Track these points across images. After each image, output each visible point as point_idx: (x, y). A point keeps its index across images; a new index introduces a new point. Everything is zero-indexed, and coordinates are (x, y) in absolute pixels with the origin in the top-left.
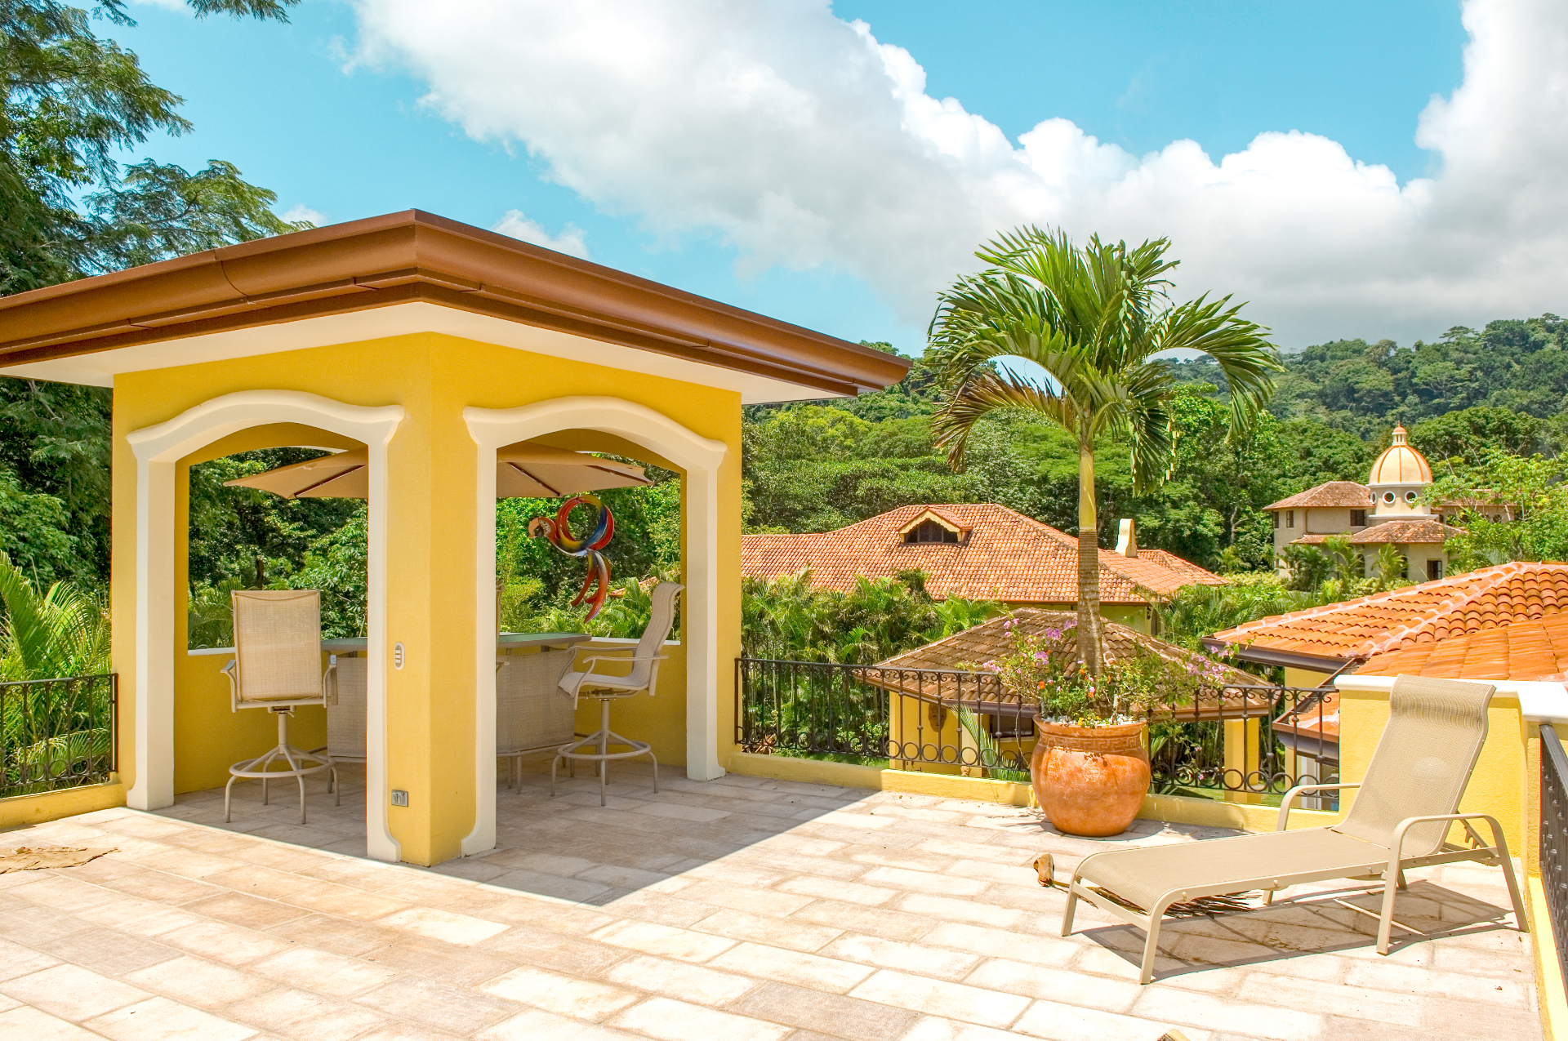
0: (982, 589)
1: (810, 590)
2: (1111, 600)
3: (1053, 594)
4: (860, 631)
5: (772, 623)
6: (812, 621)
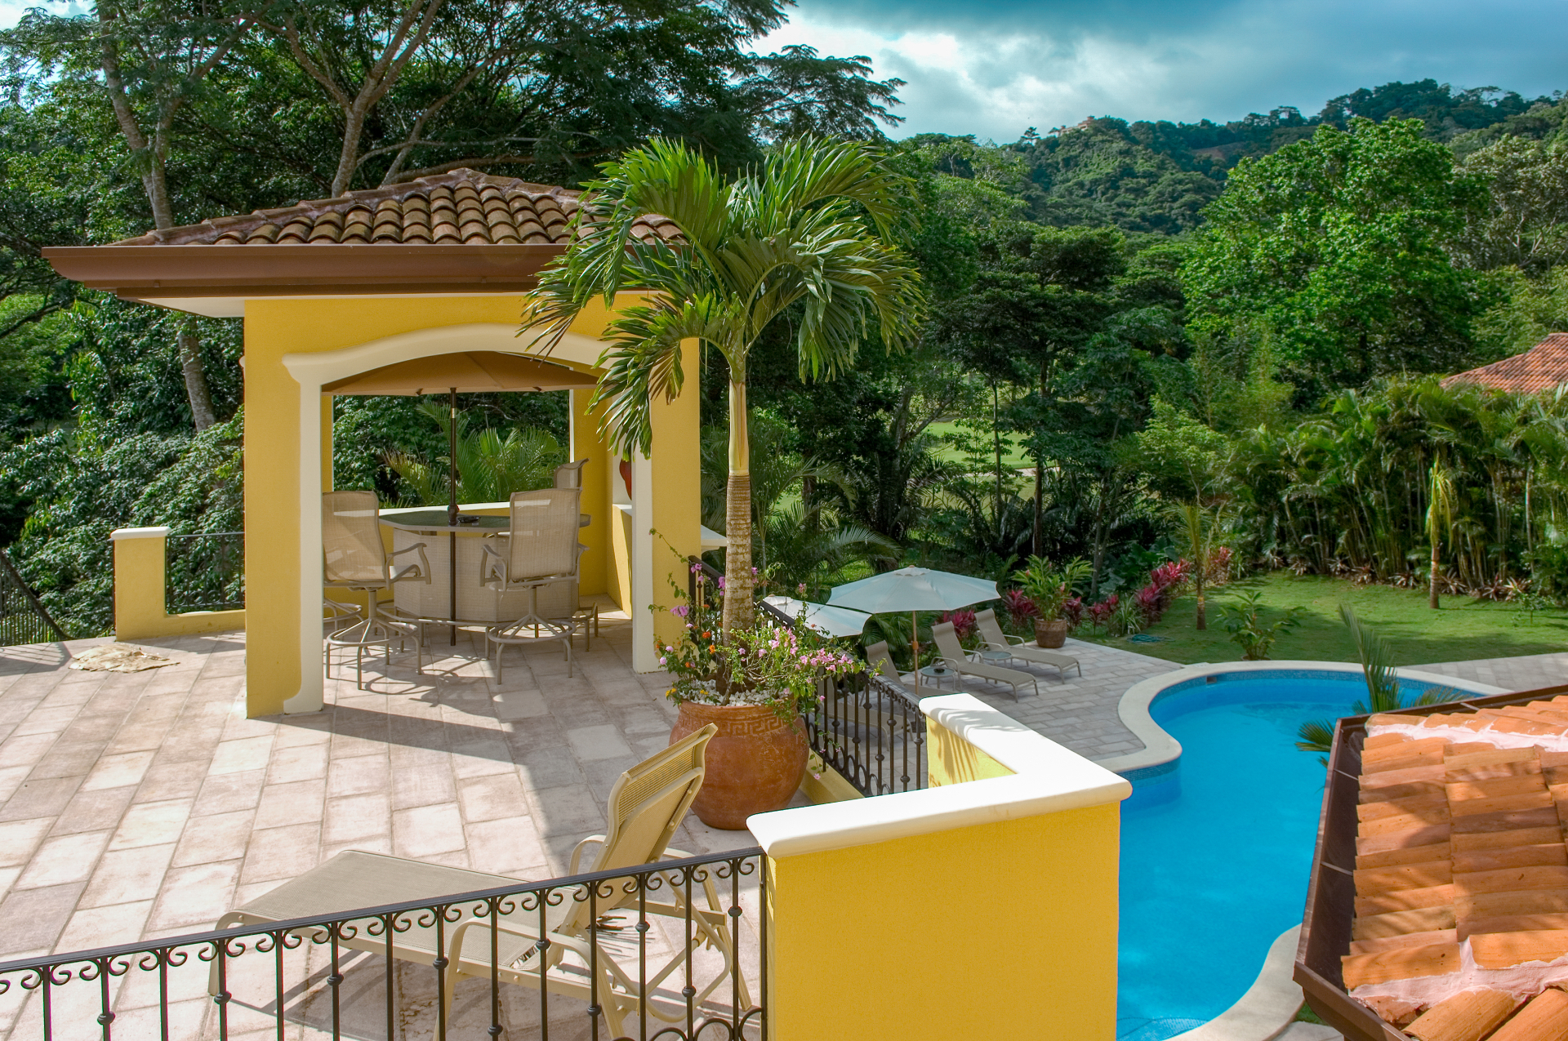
5: (1523, 444)
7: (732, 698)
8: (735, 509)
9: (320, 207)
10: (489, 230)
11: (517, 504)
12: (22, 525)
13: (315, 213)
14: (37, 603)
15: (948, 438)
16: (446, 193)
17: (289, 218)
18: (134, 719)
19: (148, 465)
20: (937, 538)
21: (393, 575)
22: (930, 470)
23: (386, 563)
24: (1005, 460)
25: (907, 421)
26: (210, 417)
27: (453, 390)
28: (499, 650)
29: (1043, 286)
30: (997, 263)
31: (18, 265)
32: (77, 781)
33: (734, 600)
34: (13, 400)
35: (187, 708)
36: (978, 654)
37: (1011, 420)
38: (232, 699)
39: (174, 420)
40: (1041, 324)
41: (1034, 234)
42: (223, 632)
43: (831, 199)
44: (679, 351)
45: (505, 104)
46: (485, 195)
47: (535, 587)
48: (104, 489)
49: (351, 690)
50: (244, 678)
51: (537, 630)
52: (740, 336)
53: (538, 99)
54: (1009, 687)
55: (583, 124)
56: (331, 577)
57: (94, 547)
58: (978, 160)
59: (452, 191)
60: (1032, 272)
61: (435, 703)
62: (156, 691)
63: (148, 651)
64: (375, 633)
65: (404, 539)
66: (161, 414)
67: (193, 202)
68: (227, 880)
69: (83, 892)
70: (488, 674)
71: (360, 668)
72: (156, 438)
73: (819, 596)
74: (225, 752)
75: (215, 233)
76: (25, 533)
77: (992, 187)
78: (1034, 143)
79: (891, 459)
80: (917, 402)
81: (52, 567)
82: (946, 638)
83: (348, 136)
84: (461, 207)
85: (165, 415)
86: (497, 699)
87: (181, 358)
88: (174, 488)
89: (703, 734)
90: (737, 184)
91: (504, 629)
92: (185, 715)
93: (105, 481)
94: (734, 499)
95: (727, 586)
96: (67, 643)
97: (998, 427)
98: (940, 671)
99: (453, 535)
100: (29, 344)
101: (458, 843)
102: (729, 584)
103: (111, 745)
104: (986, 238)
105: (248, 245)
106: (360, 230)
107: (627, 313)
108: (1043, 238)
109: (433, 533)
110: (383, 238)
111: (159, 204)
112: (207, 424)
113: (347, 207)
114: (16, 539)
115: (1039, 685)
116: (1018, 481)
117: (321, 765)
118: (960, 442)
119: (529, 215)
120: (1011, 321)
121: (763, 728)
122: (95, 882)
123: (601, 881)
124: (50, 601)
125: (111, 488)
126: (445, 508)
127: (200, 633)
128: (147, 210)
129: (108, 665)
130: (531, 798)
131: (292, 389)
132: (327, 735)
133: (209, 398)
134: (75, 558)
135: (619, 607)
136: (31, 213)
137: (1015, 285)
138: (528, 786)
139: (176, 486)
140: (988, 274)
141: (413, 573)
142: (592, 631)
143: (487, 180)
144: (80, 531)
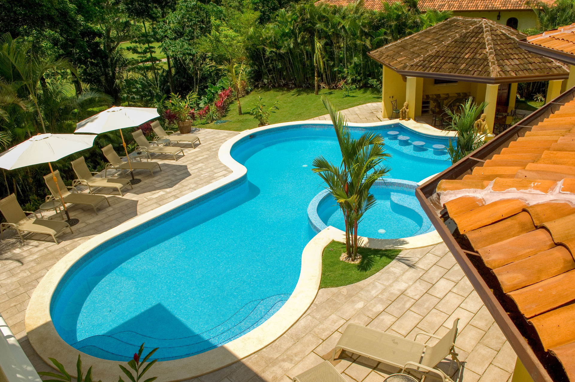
0: (455, 5)
1: (361, 10)
2: (520, 8)
3: (490, 6)
4: (383, 30)
5: (343, 27)
6: (359, 27)
22: (124, 63)
24: (154, 55)
25: (111, 42)
36: (156, 142)
79: (106, 59)
80: (113, 33)
82: (139, 137)
97: (148, 42)
98: (139, 153)
115: (184, 151)
116: (161, 64)
118: (134, 50)
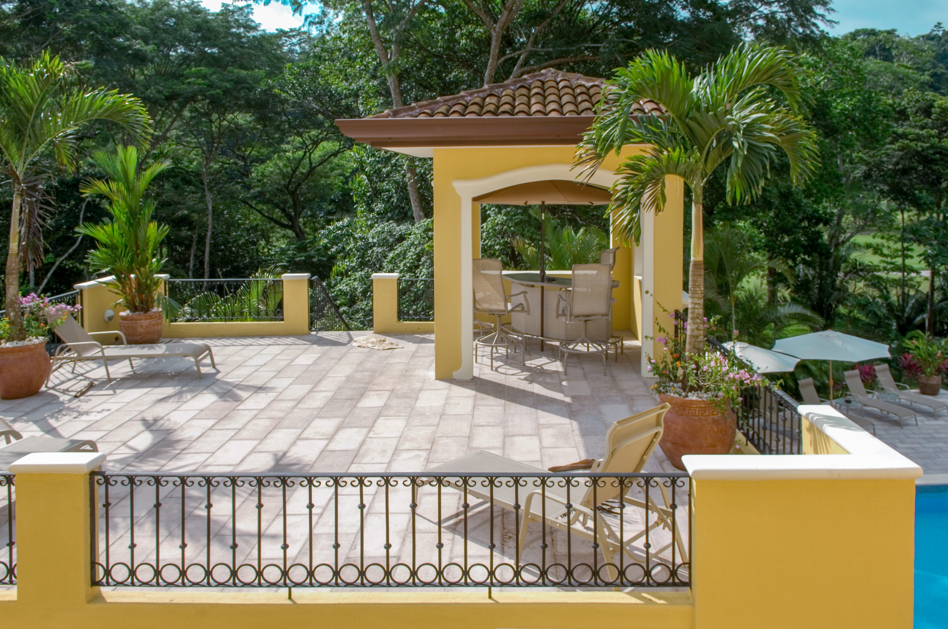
7: (689, 394)
8: (694, 281)
9: (471, 94)
10: (562, 107)
11: (576, 272)
12: (331, 269)
13: (469, 98)
14: (338, 313)
15: (868, 246)
16: (539, 84)
17: (455, 101)
18: (381, 374)
19: (391, 240)
20: (857, 313)
21: (510, 307)
22: (855, 268)
23: (506, 301)
24: (908, 262)
25: (840, 233)
26: (422, 214)
27: (543, 202)
28: (566, 355)
29: (940, 139)
30: (908, 123)
31: (326, 125)
32: (355, 402)
33: (692, 336)
34: (325, 201)
35: (407, 371)
36: (876, 393)
37: (912, 236)
38: (428, 369)
39: (403, 215)
40: (937, 167)
41: (934, 101)
42: (425, 333)
43: (754, 87)
44: (664, 183)
45: (582, 21)
46: (561, 85)
47: (586, 321)
48: (370, 252)
49: (487, 370)
50: (434, 358)
51: (588, 347)
52: (699, 175)
53: (602, 18)
54: (897, 418)
55: (627, 34)
56: (478, 306)
57: (365, 284)
58: (897, 48)
59: (543, 83)
60: (932, 129)
61: (531, 382)
62: (392, 361)
63: (389, 340)
64: (501, 341)
65: (516, 288)
66: (397, 211)
67: (411, 89)
68: (422, 459)
69: (356, 454)
70: (561, 369)
71: (492, 359)
72: (395, 225)
73: (766, 343)
74: (424, 395)
75: (418, 111)
76: (332, 274)
77: (906, 67)
78: (940, 33)
79: (827, 258)
80: (848, 219)
81: (346, 294)
82: (853, 380)
83: (493, 47)
84: (548, 92)
85: (399, 212)
86: (564, 383)
87: (406, 179)
88: (404, 254)
89: (662, 408)
90: (700, 77)
91: (569, 344)
92: (406, 375)
93: (371, 248)
94: (693, 275)
95: (689, 327)
96: (351, 332)
97: (903, 240)
98: (848, 402)
99: (542, 287)
100: (332, 169)
101: (537, 457)
102: (689, 326)
103: (370, 386)
104: (900, 104)
105: (435, 118)
106: (492, 108)
107: (631, 159)
108: (942, 104)
109: (533, 286)
110: (504, 112)
111: (395, 90)
112: (420, 218)
113: (486, 94)
114: (328, 277)
115: (918, 418)
116: (918, 279)
117: (470, 408)
118: (877, 250)
119: (585, 97)
120: (916, 164)
121: (707, 413)
122: (362, 452)
123: (600, 478)
124: (344, 312)
125: (373, 252)
126: (538, 272)
127: (414, 333)
128: (388, 94)
129: (370, 345)
130: (578, 439)
131: (457, 199)
132: (474, 392)
133: (421, 203)
134: (356, 289)
135: (636, 338)
136: (331, 96)
137: (919, 138)
138: (577, 432)
139: (405, 254)
140: (900, 131)
141: (521, 308)
142: (619, 351)
143: (563, 76)
144: (358, 274)
